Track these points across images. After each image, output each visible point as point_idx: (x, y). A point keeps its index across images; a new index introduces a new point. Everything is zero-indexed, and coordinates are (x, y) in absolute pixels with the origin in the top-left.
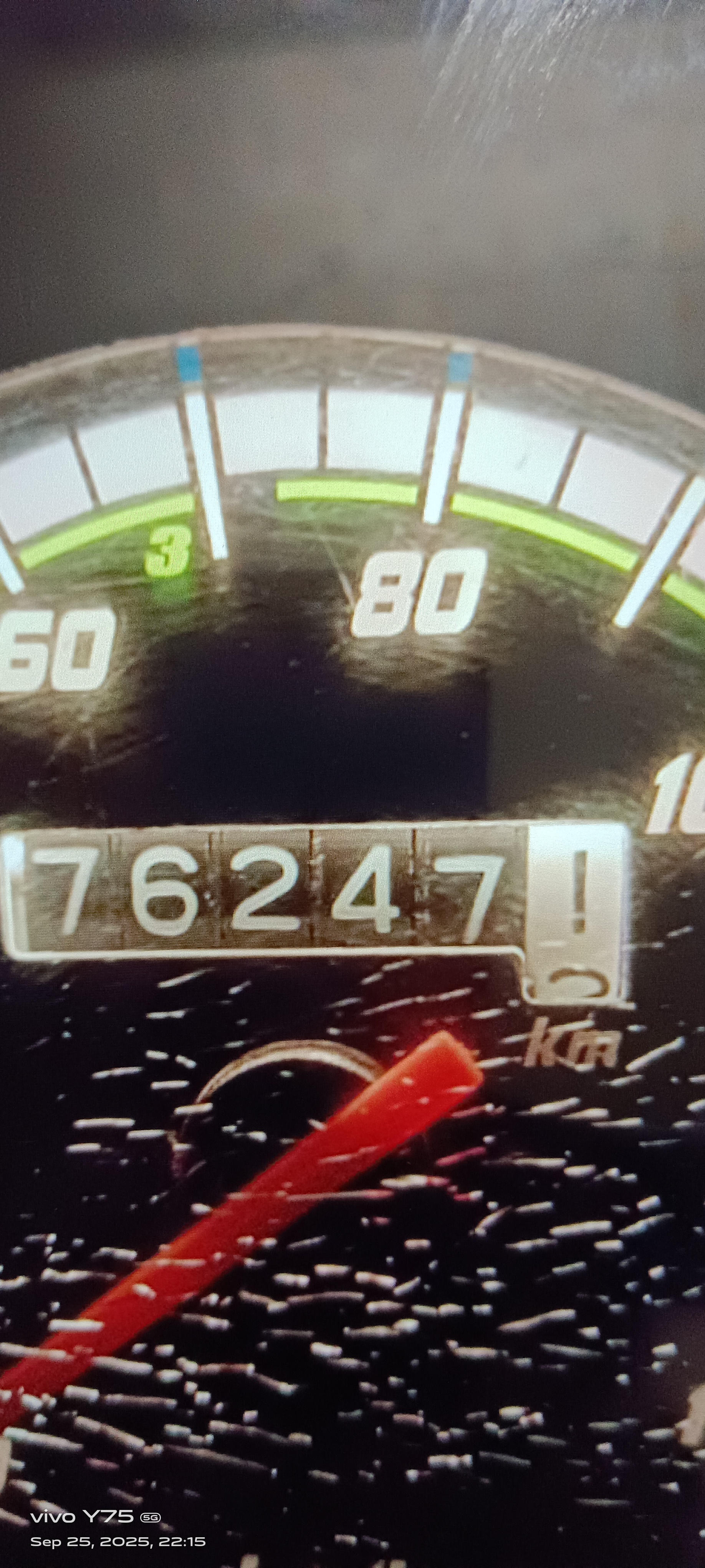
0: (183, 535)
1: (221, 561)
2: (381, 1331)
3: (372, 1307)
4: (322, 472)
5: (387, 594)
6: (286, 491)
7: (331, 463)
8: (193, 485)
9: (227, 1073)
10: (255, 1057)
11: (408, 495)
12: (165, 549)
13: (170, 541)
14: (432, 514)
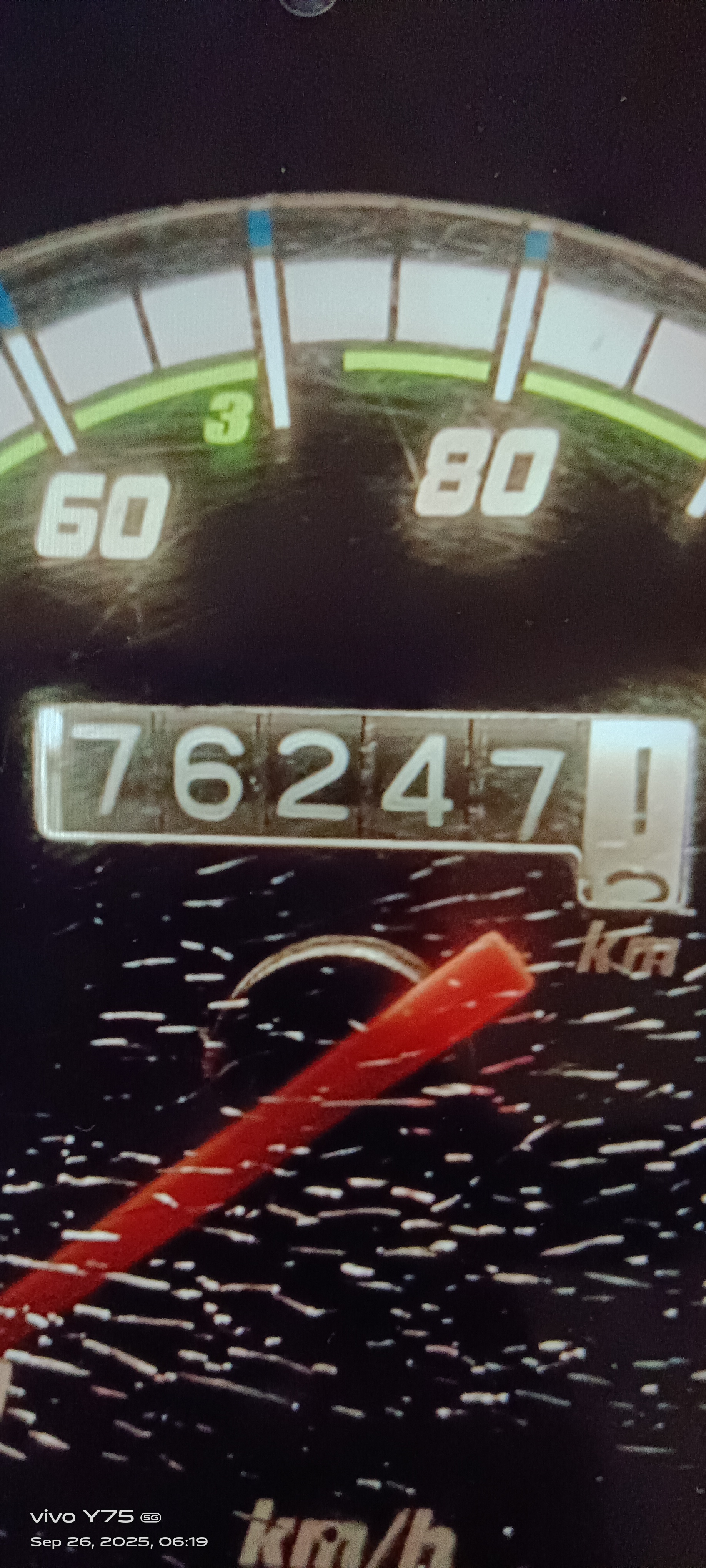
0: (245, 403)
1: (282, 431)
2: (416, 1252)
3: (407, 1225)
4: (391, 344)
5: (455, 472)
6: (353, 361)
7: (402, 335)
8: (257, 351)
9: (265, 968)
10: (295, 952)
11: (480, 371)
12: (225, 416)
13: (231, 407)
14: (503, 392)
